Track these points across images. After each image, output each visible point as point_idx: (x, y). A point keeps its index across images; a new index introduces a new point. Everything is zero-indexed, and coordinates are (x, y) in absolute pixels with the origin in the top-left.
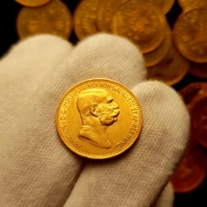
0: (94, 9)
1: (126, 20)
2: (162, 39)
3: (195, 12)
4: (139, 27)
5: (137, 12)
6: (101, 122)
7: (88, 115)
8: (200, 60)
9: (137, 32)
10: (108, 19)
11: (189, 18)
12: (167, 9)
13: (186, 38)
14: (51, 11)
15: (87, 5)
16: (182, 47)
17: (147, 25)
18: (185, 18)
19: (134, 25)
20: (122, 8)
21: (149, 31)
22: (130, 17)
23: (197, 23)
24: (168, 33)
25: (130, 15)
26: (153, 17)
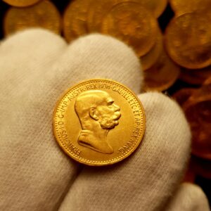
0: (84, 11)
1: (116, 23)
2: (152, 43)
3: (187, 17)
4: (130, 30)
5: (128, 15)
6: (102, 126)
7: (87, 119)
8: (191, 66)
9: (127, 36)
10: (98, 22)
11: (182, 22)
12: (159, 12)
13: (177, 43)
14: (40, 12)
15: (77, 6)
16: (173, 52)
17: (138, 29)
18: (177, 23)
19: (125, 28)
20: (113, 10)
21: (140, 35)
22: (121, 20)
23: (189, 28)
24: (160, 37)
25: (121, 18)
26: (144, 21)
